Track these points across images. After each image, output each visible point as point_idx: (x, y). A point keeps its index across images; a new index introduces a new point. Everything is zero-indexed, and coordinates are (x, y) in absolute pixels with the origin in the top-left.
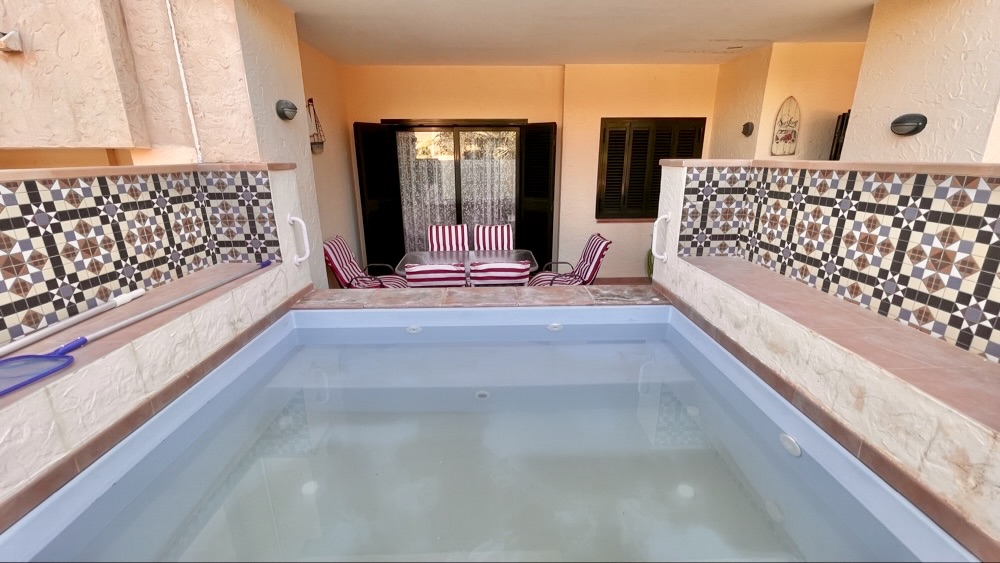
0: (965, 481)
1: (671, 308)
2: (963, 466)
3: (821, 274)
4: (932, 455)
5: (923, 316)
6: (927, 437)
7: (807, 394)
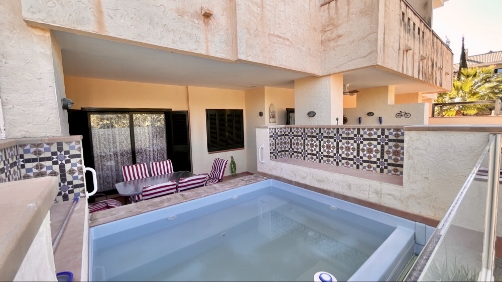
0: (378, 196)
1: (271, 180)
2: (377, 192)
3: (317, 158)
4: (370, 193)
5: (347, 164)
6: (368, 189)
7: (335, 191)
